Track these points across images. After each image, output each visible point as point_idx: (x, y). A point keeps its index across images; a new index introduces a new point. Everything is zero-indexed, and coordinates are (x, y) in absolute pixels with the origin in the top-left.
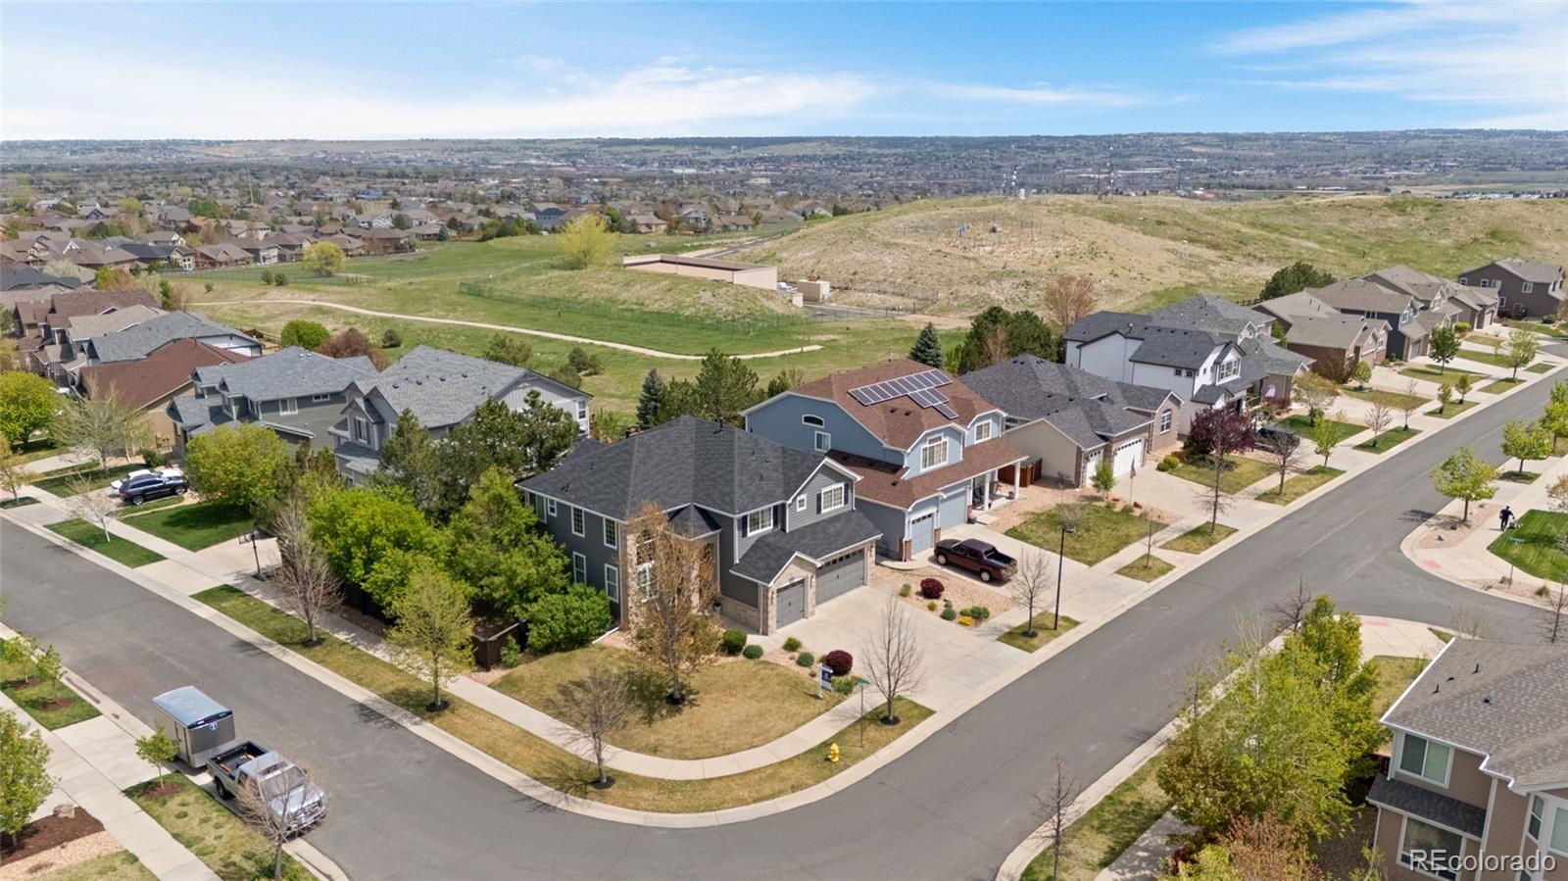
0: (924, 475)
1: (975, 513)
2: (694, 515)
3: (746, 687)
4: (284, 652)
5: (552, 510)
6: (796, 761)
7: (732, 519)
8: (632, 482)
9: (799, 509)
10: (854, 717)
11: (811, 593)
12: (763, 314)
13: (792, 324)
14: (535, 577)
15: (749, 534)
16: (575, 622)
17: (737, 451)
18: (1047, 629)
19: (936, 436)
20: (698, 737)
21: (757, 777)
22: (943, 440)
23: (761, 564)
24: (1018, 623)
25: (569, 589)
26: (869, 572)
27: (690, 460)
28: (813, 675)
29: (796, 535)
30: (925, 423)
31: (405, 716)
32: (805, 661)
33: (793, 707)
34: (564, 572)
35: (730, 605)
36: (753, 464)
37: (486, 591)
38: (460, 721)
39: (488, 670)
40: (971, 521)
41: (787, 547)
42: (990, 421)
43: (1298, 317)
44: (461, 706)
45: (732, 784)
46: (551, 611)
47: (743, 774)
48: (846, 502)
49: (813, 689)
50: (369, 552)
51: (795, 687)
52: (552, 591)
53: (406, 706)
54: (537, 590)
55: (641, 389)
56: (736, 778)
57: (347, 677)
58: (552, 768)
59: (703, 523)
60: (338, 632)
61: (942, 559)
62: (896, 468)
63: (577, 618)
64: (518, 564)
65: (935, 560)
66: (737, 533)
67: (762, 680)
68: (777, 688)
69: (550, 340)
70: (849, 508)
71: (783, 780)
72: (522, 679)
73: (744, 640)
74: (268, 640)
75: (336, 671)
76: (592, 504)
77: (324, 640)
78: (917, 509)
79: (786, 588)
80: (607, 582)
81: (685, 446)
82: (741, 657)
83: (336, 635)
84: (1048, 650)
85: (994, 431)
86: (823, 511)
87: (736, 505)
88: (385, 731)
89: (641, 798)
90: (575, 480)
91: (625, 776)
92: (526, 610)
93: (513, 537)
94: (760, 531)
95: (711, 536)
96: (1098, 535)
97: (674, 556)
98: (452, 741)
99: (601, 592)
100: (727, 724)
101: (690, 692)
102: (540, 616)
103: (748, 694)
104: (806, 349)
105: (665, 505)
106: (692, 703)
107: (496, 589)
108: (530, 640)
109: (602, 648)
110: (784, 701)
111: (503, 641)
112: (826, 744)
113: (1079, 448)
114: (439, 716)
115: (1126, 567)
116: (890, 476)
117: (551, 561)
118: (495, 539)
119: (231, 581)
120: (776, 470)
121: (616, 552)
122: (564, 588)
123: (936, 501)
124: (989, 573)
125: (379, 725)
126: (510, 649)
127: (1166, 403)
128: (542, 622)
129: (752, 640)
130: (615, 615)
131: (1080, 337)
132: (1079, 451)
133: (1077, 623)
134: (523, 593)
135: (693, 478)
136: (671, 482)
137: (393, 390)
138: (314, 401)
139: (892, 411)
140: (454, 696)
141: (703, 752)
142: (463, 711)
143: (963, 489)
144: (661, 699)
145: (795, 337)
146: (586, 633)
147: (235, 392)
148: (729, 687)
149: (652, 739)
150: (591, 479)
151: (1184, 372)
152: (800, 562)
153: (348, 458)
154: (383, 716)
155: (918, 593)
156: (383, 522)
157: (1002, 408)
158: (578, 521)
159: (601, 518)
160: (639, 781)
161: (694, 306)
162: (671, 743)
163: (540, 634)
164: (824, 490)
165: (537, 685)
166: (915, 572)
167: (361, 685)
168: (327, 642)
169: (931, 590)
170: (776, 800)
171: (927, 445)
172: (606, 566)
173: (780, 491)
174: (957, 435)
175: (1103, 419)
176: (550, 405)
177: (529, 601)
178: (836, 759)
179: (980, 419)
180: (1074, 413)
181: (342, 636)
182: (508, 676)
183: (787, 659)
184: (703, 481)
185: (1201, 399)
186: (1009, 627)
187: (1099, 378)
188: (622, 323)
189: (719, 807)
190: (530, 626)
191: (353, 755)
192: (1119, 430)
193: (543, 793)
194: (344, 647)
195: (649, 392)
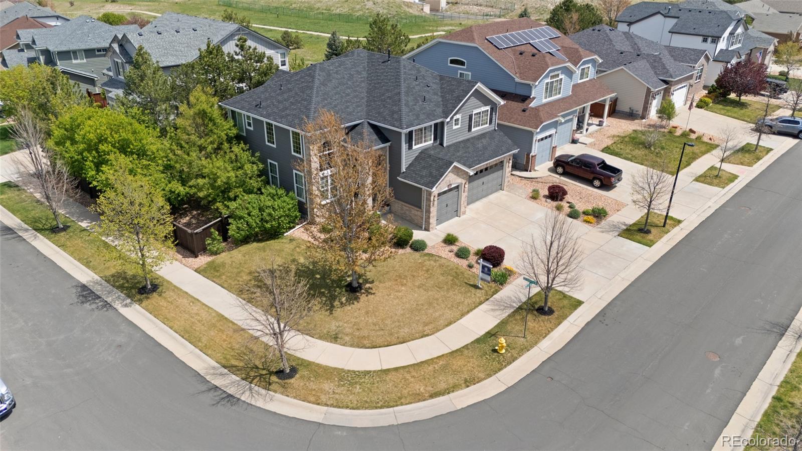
0: (545, 105)
1: (577, 136)
2: (367, 130)
3: (414, 276)
4: (35, 237)
5: (249, 125)
6: (466, 352)
7: (401, 133)
8: (314, 99)
9: (455, 127)
10: (512, 307)
11: (464, 196)
12: (406, 15)
13: (425, 21)
14: (234, 179)
15: (414, 147)
16: (268, 218)
17: (403, 76)
18: (657, 226)
19: (556, 73)
20: (375, 324)
21: (431, 368)
22: (561, 76)
23: (424, 173)
24: (631, 222)
25: (263, 190)
26: (506, 180)
27: (363, 85)
28: (470, 266)
29: (452, 149)
30: (549, 62)
31: (118, 298)
32: (462, 254)
33: (457, 295)
34: (259, 176)
35: (398, 206)
36: (417, 88)
37: (194, 190)
38: (165, 305)
39: (196, 257)
40: (574, 141)
41: (447, 158)
42: (590, 65)
43: (759, 14)
44: (168, 289)
45: (408, 376)
46: (247, 209)
47: (417, 364)
48: (491, 122)
49: (472, 279)
50: (100, 156)
51: (457, 279)
52: (250, 192)
53: (121, 288)
54: (236, 190)
55: (325, 47)
56: (411, 370)
57: (79, 260)
58: (239, 357)
59: (375, 137)
60: (82, 221)
61: (560, 170)
62: (525, 98)
63: (270, 215)
64: (218, 168)
65: (554, 170)
66: (404, 146)
67: (427, 271)
68: (442, 278)
69: (271, 30)
70: (492, 127)
71: (455, 372)
72: (223, 265)
73: (411, 236)
74: (26, 226)
75: (71, 254)
76: (281, 117)
77: (69, 227)
78: (542, 130)
79: (445, 192)
80: (295, 185)
81: (359, 73)
82: (408, 250)
83: (80, 223)
84: (664, 244)
85: (592, 73)
86: (473, 130)
87: (404, 121)
88: (96, 312)
89: (322, 391)
90: (266, 99)
91: (308, 365)
92: (228, 207)
93: (215, 146)
94: (423, 144)
95: (381, 148)
96: (671, 152)
97: (350, 162)
98: (154, 323)
99: (291, 194)
100: (400, 312)
101: (366, 281)
102: (238, 213)
103: (417, 284)
104: (435, 34)
105: (342, 120)
106: (368, 292)
107: (200, 190)
108: (230, 233)
109: (292, 240)
110: (448, 289)
111: (207, 233)
112: (491, 334)
113: (648, 89)
114: (148, 298)
115: (700, 176)
116: (520, 104)
117: (248, 167)
118: (201, 148)
119: (14, 178)
120: (435, 94)
121: (302, 160)
122: (259, 189)
123: (555, 125)
124: (600, 180)
125: (94, 306)
126: (214, 240)
127: (702, 60)
128: (240, 218)
129: (418, 235)
130: (303, 212)
131: (628, 19)
132: (649, 90)
133: (679, 222)
134: (225, 192)
135: (366, 99)
136: (347, 102)
137: (139, 37)
138: (97, 53)
139: (521, 54)
140: (164, 280)
141: (379, 341)
142: (169, 294)
143: (571, 117)
144: (341, 288)
145: (427, 28)
146: (278, 227)
147: (40, 45)
148: (400, 277)
149: (333, 326)
150: (280, 98)
151: (710, 39)
152: (457, 171)
153: (110, 89)
154: (99, 297)
155: (545, 197)
156: (108, 132)
157: (599, 56)
158: (270, 133)
159: (289, 131)
160: (320, 371)
161: (362, 10)
162: (350, 331)
163: (238, 228)
164: (475, 111)
165: (235, 270)
166: (539, 180)
167: (88, 267)
168: (71, 229)
169: (556, 194)
170: (451, 395)
171: (549, 80)
172: (294, 171)
173: (439, 110)
174: (570, 73)
175: (665, 68)
176: (255, 49)
177: (230, 199)
178: (504, 351)
179: (585, 63)
180: (642, 64)
181: (84, 224)
182: (213, 262)
183: (447, 252)
184: (375, 101)
185: (720, 59)
186: (625, 225)
187: (653, 42)
188: (317, 21)
189: (398, 402)
190: (230, 220)
191: (62, 337)
192: (677, 76)
193: (229, 382)
194: (85, 233)
195: (331, 49)
